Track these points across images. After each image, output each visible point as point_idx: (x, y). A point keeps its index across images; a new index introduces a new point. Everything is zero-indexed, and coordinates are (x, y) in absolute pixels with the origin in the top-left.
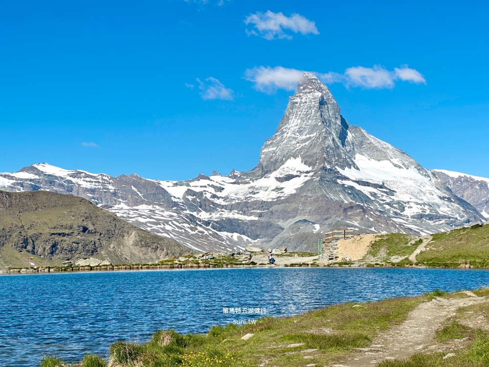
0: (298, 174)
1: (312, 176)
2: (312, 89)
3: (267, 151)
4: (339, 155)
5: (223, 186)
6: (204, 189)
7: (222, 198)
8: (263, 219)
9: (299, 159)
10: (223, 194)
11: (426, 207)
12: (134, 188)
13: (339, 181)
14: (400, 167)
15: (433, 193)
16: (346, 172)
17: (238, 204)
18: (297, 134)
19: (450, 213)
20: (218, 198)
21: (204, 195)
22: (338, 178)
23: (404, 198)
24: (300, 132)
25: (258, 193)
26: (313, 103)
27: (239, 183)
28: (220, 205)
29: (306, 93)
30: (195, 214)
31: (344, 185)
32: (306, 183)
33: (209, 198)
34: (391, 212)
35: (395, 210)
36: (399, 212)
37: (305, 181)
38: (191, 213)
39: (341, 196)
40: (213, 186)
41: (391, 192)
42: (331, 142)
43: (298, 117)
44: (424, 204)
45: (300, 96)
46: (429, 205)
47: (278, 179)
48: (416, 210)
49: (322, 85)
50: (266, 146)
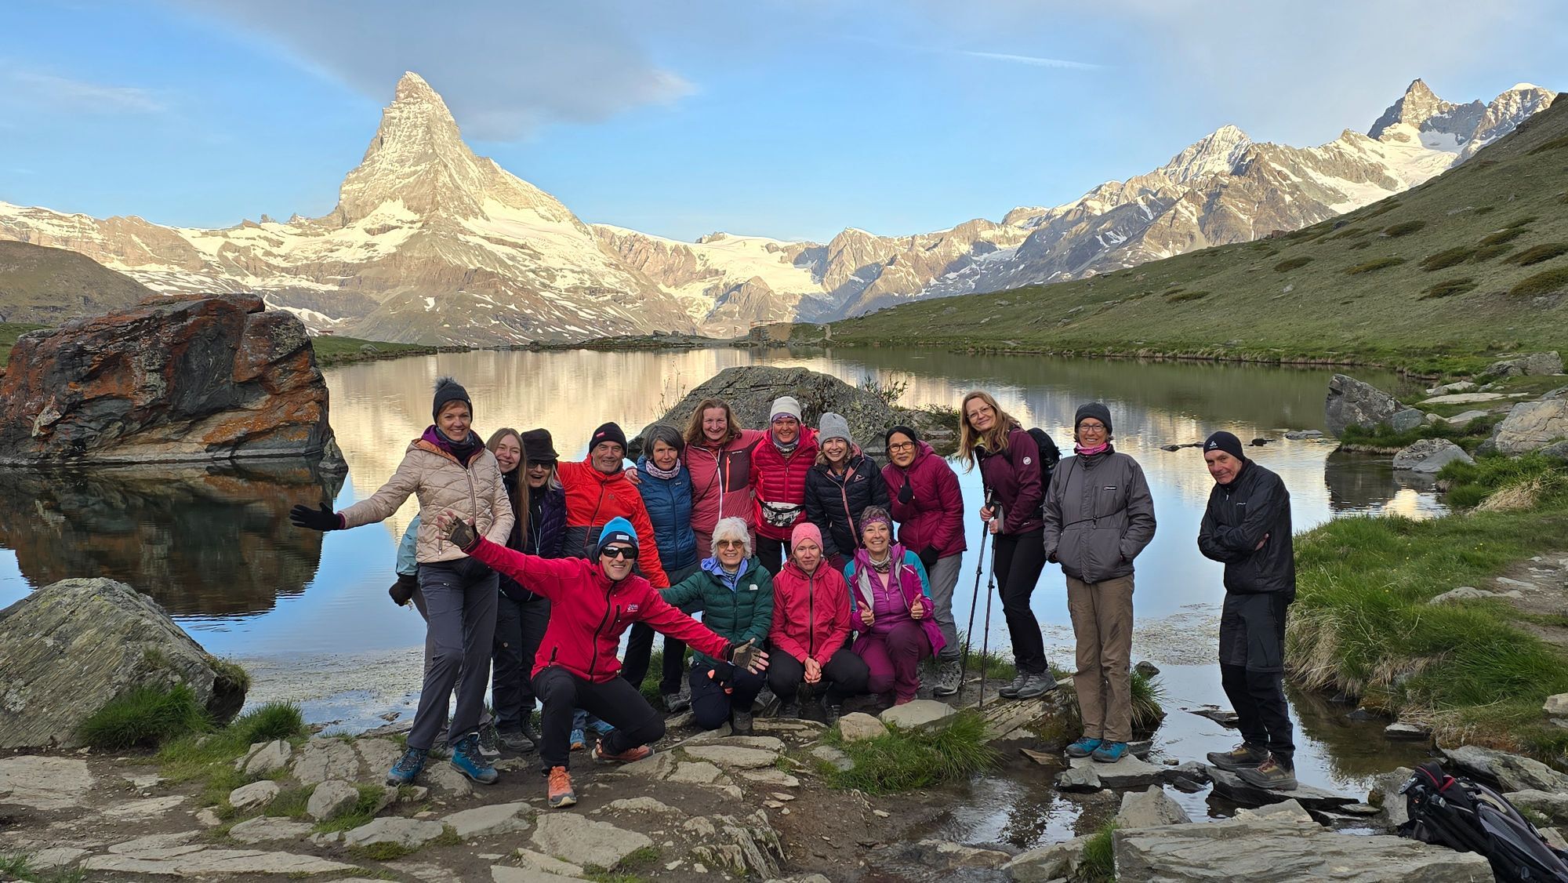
0: (399, 224)
1: (420, 228)
2: (417, 98)
3: (350, 188)
4: (460, 198)
5: (280, 239)
6: (252, 242)
7: (282, 256)
8: (346, 289)
9: (400, 203)
10: (283, 250)
11: (586, 277)
12: (135, 238)
13: (461, 237)
14: (548, 219)
15: (595, 257)
16: (470, 224)
17: (309, 266)
18: (397, 165)
19: (618, 285)
20: (275, 256)
21: (253, 252)
22: (461, 232)
23: (555, 263)
24: (402, 162)
25: (338, 250)
26: (420, 119)
27: (307, 235)
28: (278, 267)
29: (409, 104)
30: (238, 279)
31: (468, 242)
32: (412, 236)
33: (260, 256)
34: (537, 282)
35: (542, 280)
36: (548, 282)
37: (410, 234)
38: (232, 278)
39: (465, 259)
40: (266, 239)
41: (536, 256)
42: (448, 179)
43: (396, 140)
44: (583, 272)
45: (400, 108)
46: (591, 275)
47: (368, 231)
48: (571, 280)
49: (433, 93)
50: (349, 182)
